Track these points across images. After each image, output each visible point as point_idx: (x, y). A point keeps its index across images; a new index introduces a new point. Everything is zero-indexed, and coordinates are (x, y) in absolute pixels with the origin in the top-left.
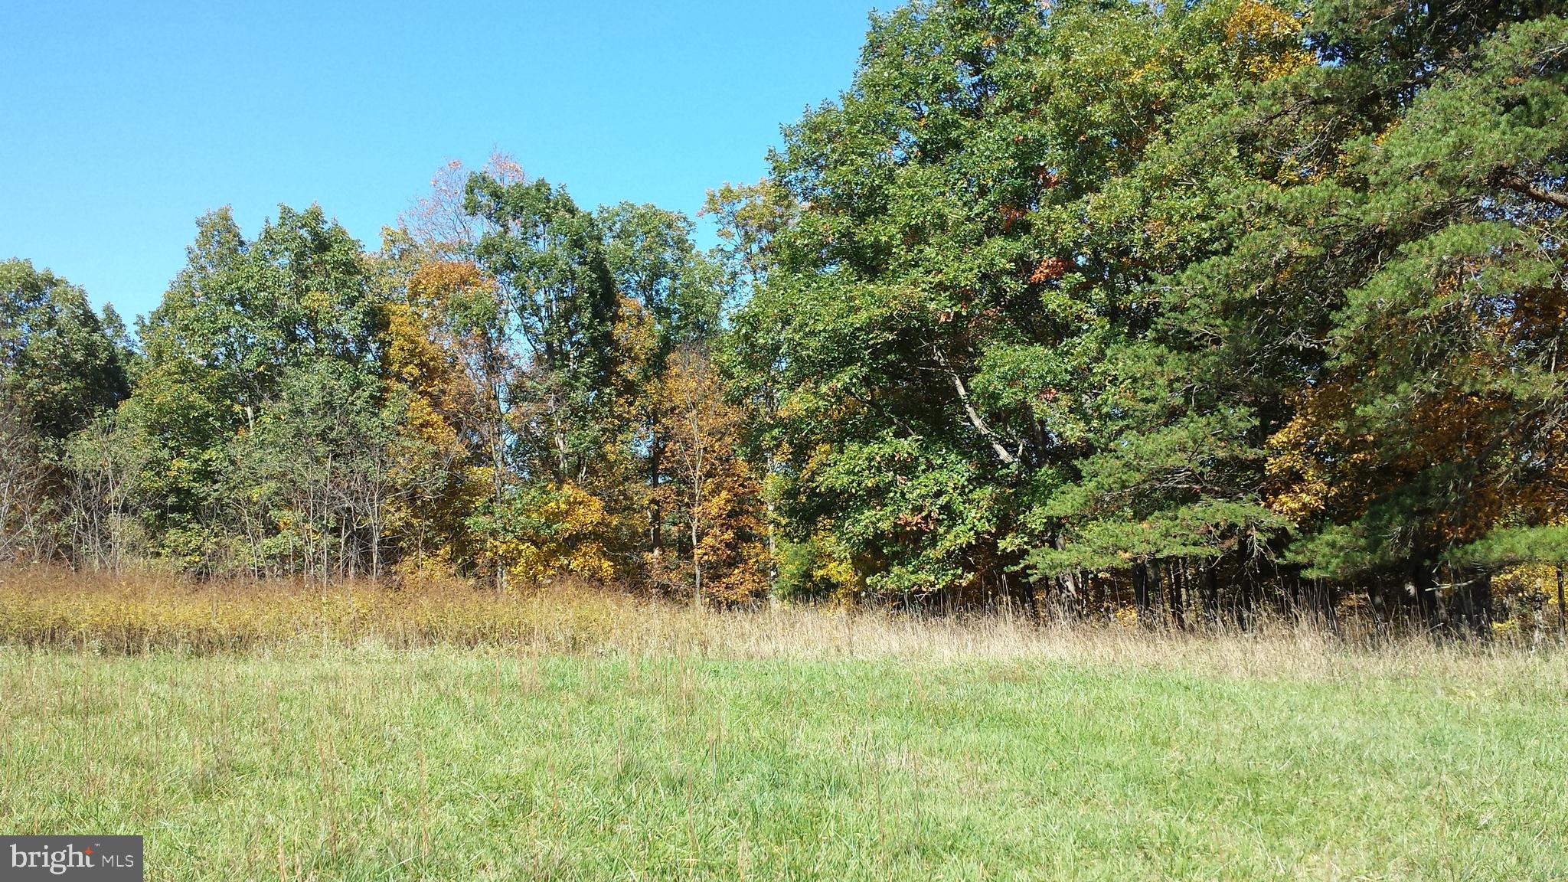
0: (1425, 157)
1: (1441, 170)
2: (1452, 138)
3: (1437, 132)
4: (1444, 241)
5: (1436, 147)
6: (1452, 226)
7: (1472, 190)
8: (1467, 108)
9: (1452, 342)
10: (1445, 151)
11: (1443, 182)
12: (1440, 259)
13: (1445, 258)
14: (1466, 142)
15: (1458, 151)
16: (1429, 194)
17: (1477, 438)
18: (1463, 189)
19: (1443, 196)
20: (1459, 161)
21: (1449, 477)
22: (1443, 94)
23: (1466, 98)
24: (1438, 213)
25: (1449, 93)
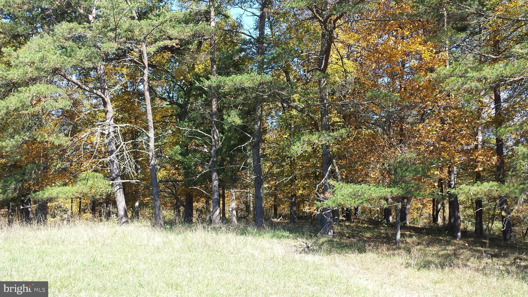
0: (30, 59)
1: (36, 65)
2: (40, 55)
3: (36, 52)
4: (34, 89)
5: (35, 57)
6: (38, 84)
7: (46, 73)
8: (47, 46)
9: (35, 124)
10: (38, 58)
11: (37, 69)
12: (33, 95)
13: (34, 95)
14: (45, 57)
15: (42, 60)
16: (31, 72)
17: (46, 156)
18: (43, 73)
19: (36, 74)
20: (42, 63)
21: (33, 169)
22: (40, 39)
23: (47, 43)
24: (34, 79)
25: (42, 40)
